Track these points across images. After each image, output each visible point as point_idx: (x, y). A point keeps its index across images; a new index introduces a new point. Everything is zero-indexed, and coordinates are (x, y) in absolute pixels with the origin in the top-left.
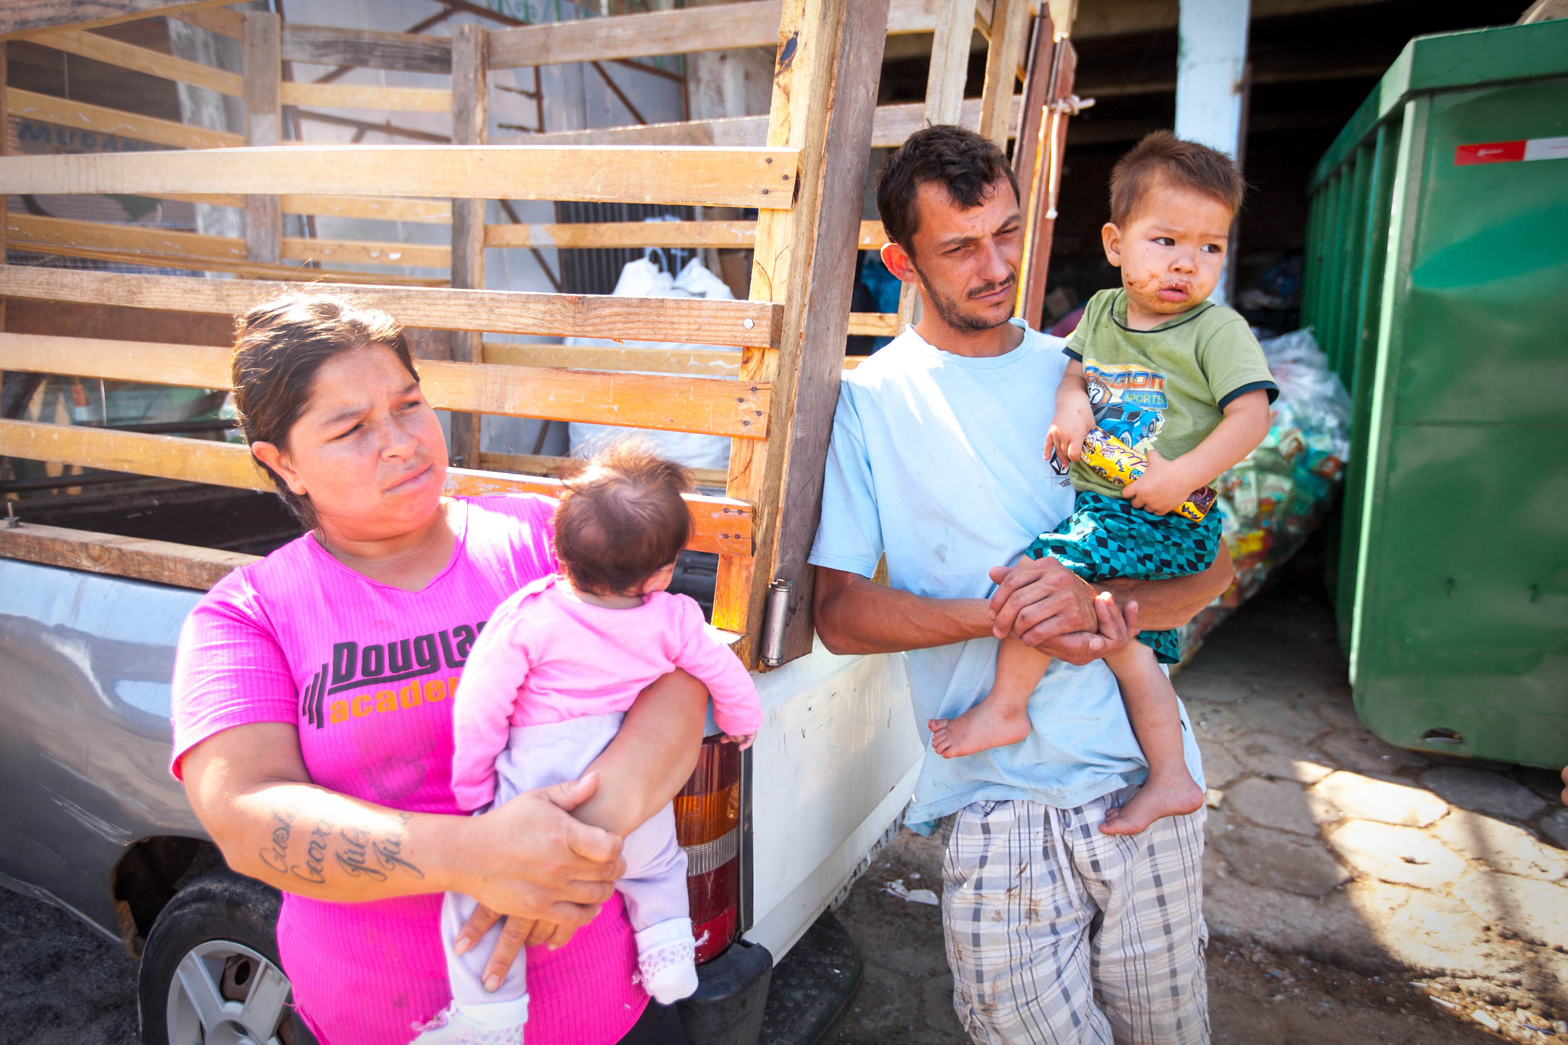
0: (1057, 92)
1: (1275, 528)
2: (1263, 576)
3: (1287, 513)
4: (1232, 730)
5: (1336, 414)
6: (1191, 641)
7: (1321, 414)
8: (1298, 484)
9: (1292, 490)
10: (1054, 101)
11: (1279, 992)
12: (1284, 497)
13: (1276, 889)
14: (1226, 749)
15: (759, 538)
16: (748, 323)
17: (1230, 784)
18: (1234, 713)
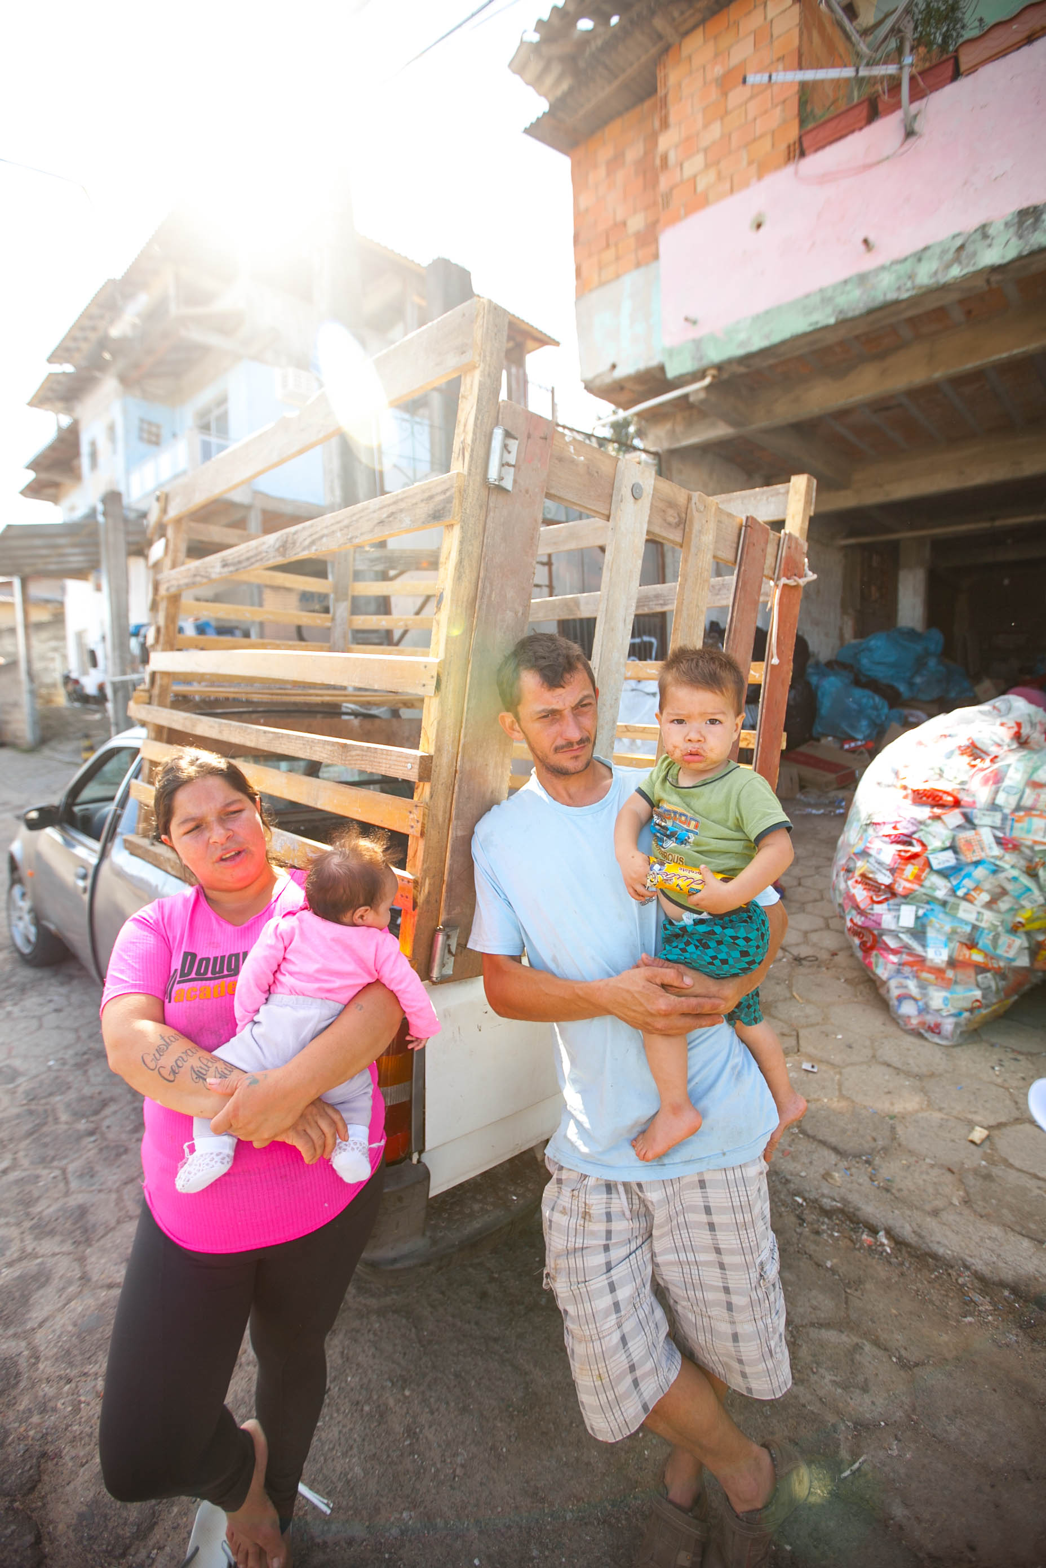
0: (782, 573)
4: (1023, 1079)
6: (1002, 994)
10: (778, 579)
11: (972, 1315)
13: (1004, 1225)
14: (1011, 1094)
15: (421, 899)
16: (409, 766)
17: (1000, 1126)
18: (1033, 1063)
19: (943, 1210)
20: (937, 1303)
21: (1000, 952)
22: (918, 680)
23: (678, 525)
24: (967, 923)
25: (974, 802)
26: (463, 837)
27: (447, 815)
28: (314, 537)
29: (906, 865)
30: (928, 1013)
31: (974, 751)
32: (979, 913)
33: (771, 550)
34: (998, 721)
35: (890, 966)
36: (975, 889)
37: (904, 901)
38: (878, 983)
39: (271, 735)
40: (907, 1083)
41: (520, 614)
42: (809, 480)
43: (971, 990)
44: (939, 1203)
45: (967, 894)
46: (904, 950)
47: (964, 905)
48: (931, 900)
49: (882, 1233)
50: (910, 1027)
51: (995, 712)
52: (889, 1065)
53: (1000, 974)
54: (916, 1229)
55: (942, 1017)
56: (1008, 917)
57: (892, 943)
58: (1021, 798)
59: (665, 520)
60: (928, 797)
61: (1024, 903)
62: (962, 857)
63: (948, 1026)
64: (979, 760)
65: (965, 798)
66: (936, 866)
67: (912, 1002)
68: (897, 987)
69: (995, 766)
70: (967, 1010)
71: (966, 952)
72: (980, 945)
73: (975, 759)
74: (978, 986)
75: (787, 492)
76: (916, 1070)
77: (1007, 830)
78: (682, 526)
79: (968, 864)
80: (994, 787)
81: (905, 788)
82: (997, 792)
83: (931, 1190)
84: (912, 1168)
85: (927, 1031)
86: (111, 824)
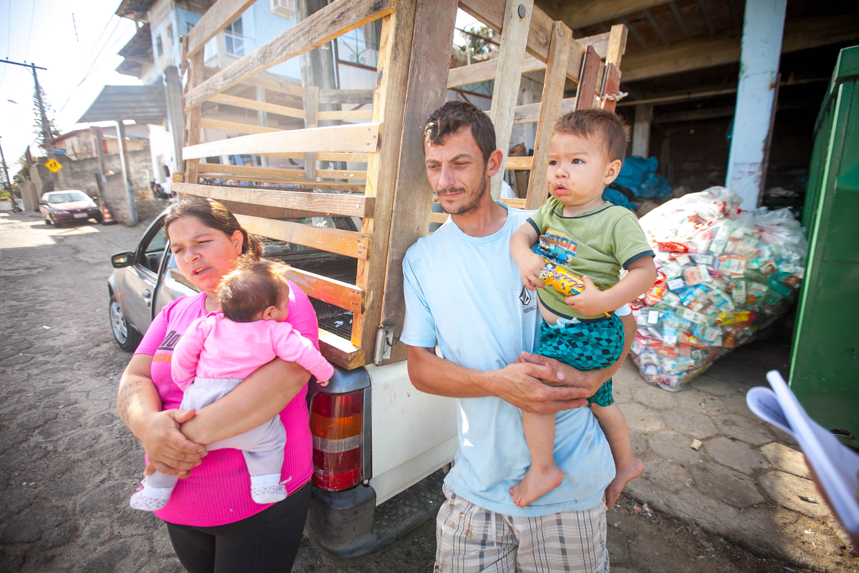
0: (605, 91)
1: (757, 310)
2: (750, 334)
3: (764, 303)
4: (718, 410)
5: (798, 253)
6: (705, 362)
7: (791, 253)
8: (771, 288)
9: (767, 291)
10: (603, 95)
11: (703, 554)
12: (763, 295)
13: (717, 499)
14: (712, 419)
15: (367, 306)
16: (357, 206)
17: (708, 438)
18: (722, 401)
19: (681, 490)
20: (682, 547)
21: (706, 338)
22: (643, 186)
23: (545, 45)
24: (688, 321)
25: (697, 250)
26: (397, 260)
27: (386, 244)
28: (284, 45)
29: (653, 287)
30: (663, 373)
31: (697, 219)
32: (695, 315)
33: (600, 74)
34: (713, 201)
35: (641, 346)
36: (694, 301)
37: (651, 308)
38: (633, 356)
39: (259, 193)
40: (653, 414)
41: (439, 95)
42: (624, 29)
43: (688, 360)
44: (678, 486)
45: (689, 304)
46: (650, 337)
47: (687, 311)
48: (667, 308)
49: (645, 505)
50: (652, 381)
51: (711, 196)
52: (641, 404)
53: (705, 351)
54: (666, 502)
55: (671, 375)
56: (712, 318)
57: (643, 333)
58: (725, 247)
59: (537, 40)
60: (668, 247)
61: (722, 309)
62: (688, 283)
63: (674, 380)
64: (700, 225)
65: (691, 247)
66: (671, 287)
67: (654, 367)
68: (645, 358)
69: (711, 228)
70: (685, 371)
71: (687, 338)
72: (695, 334)
73: (698, 224)
74: (692, 357)
75: (608, 39)
76: (657, 406)
77: (716, 266)
78: (548, 46)
79: (691, 287)
80: (709, 241)
81: (654, 241)
82: (711, 244)
83: (672, 478)
84: (660, 465)
85: (661, 383)
86: (163, 262)
